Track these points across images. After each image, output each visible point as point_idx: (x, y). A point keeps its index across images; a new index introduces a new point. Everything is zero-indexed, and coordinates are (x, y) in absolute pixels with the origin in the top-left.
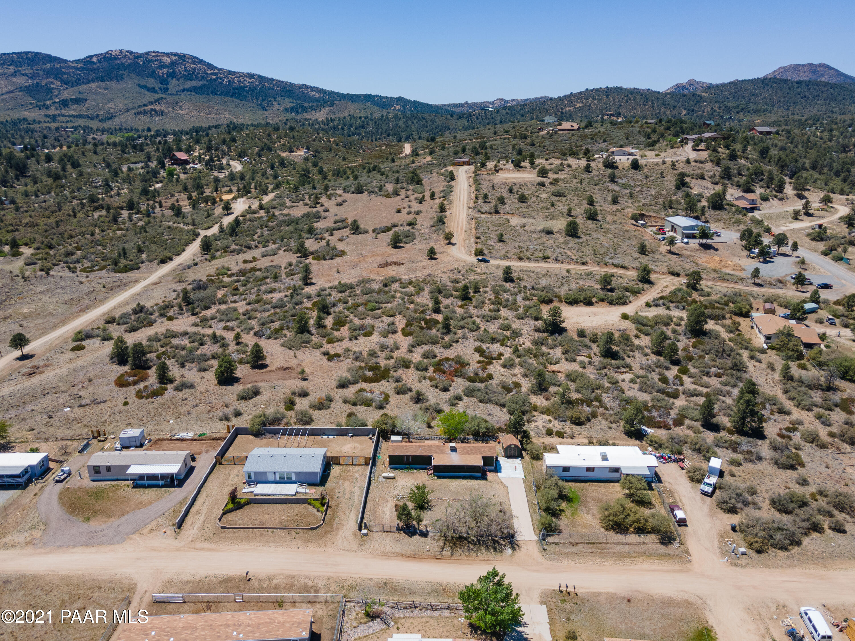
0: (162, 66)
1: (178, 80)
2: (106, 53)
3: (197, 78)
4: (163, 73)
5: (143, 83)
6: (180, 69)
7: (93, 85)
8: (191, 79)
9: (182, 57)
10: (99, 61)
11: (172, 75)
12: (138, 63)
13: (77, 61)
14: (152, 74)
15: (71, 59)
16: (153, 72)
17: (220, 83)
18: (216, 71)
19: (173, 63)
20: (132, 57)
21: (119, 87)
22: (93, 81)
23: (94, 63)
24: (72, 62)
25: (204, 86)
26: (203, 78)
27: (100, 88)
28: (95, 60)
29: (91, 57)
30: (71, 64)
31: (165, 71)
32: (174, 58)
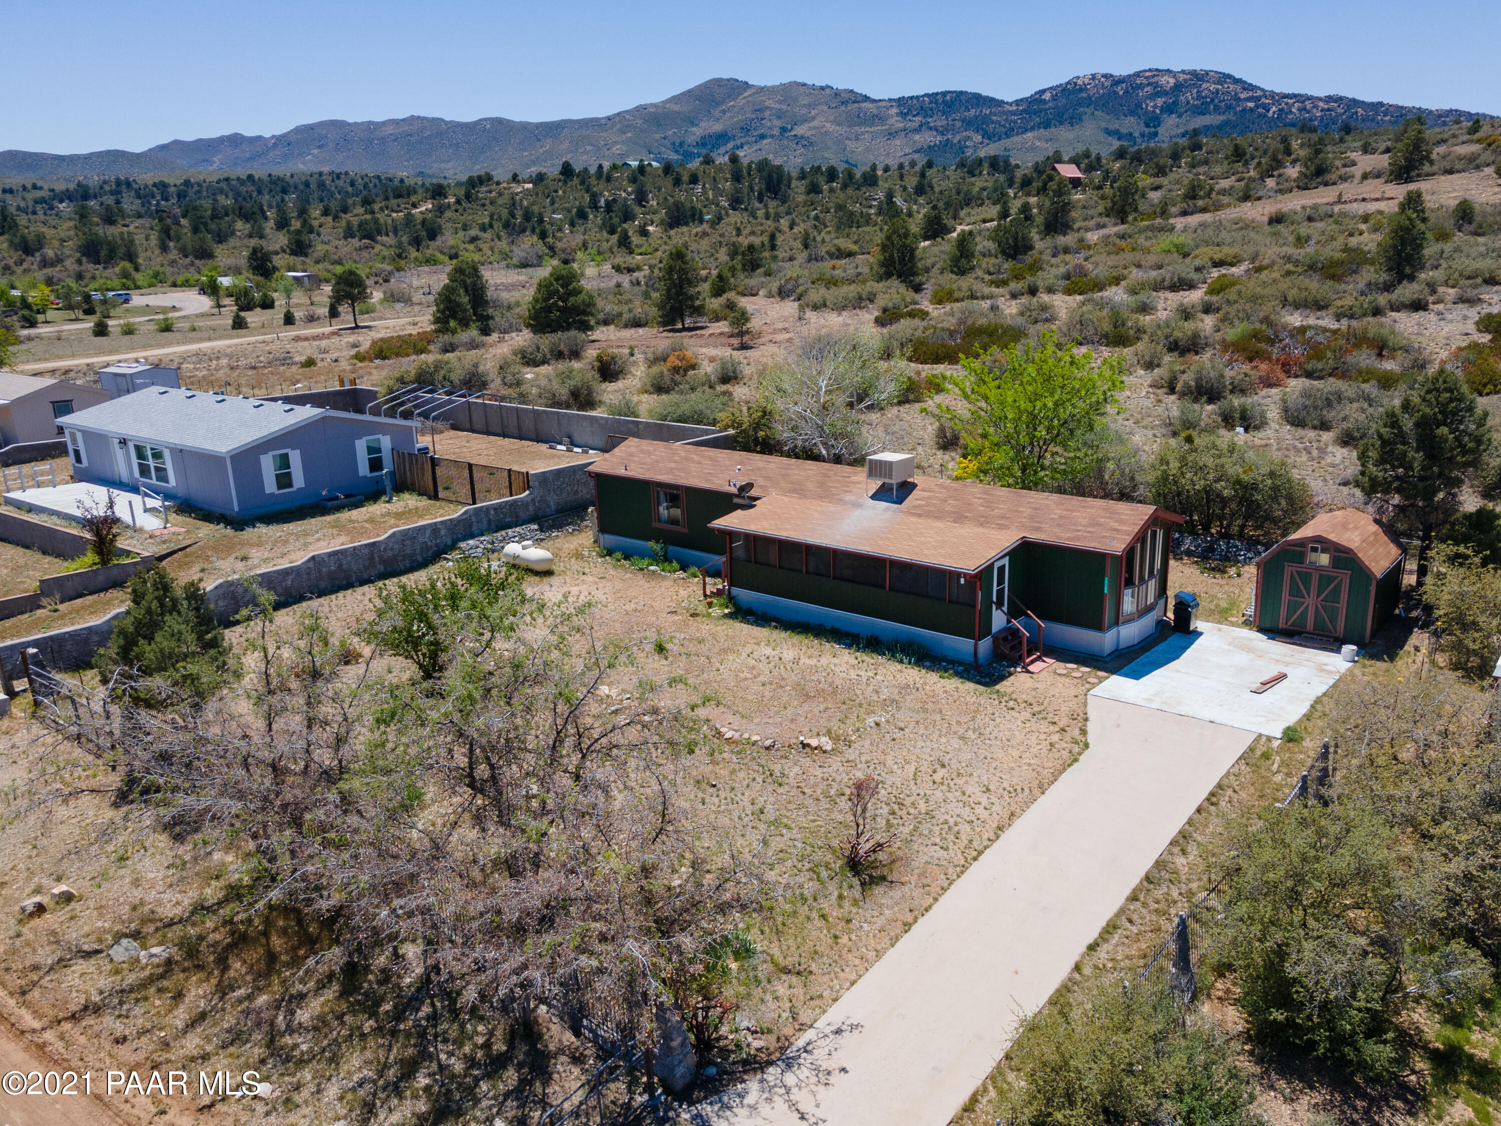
0: (1158, 92)
1: (1180, 116)
2: (1068, 83)
3: (1217, 109)
4: (1155, 107)
5: (1115, 126)
6: (1189, 96)
7: (1029, 135)
8: (1203, 113)
9: (1198, 77)
10: (1054, 98)
11: (1169, 109)
12: (1116, 93)
13: (1018, 102)
14: (1136, 110)
15: (1010, 99)
16: (1139, 105)
17: (1260, 115)
18: (1259, 93)
19: (1179, 87)
20: (1108, 84)
21: (1071, 135)
22: (1032, 129)
23: (1045, 102)
24: (1011, 104)
25: (1226, 123)
26: (1229, 107)
27: (1039, 139)
28: (1047, 96)
29: (1043, 92)
30: (1008, 107)
31: (1160, 102)
32: (1182, 77)
